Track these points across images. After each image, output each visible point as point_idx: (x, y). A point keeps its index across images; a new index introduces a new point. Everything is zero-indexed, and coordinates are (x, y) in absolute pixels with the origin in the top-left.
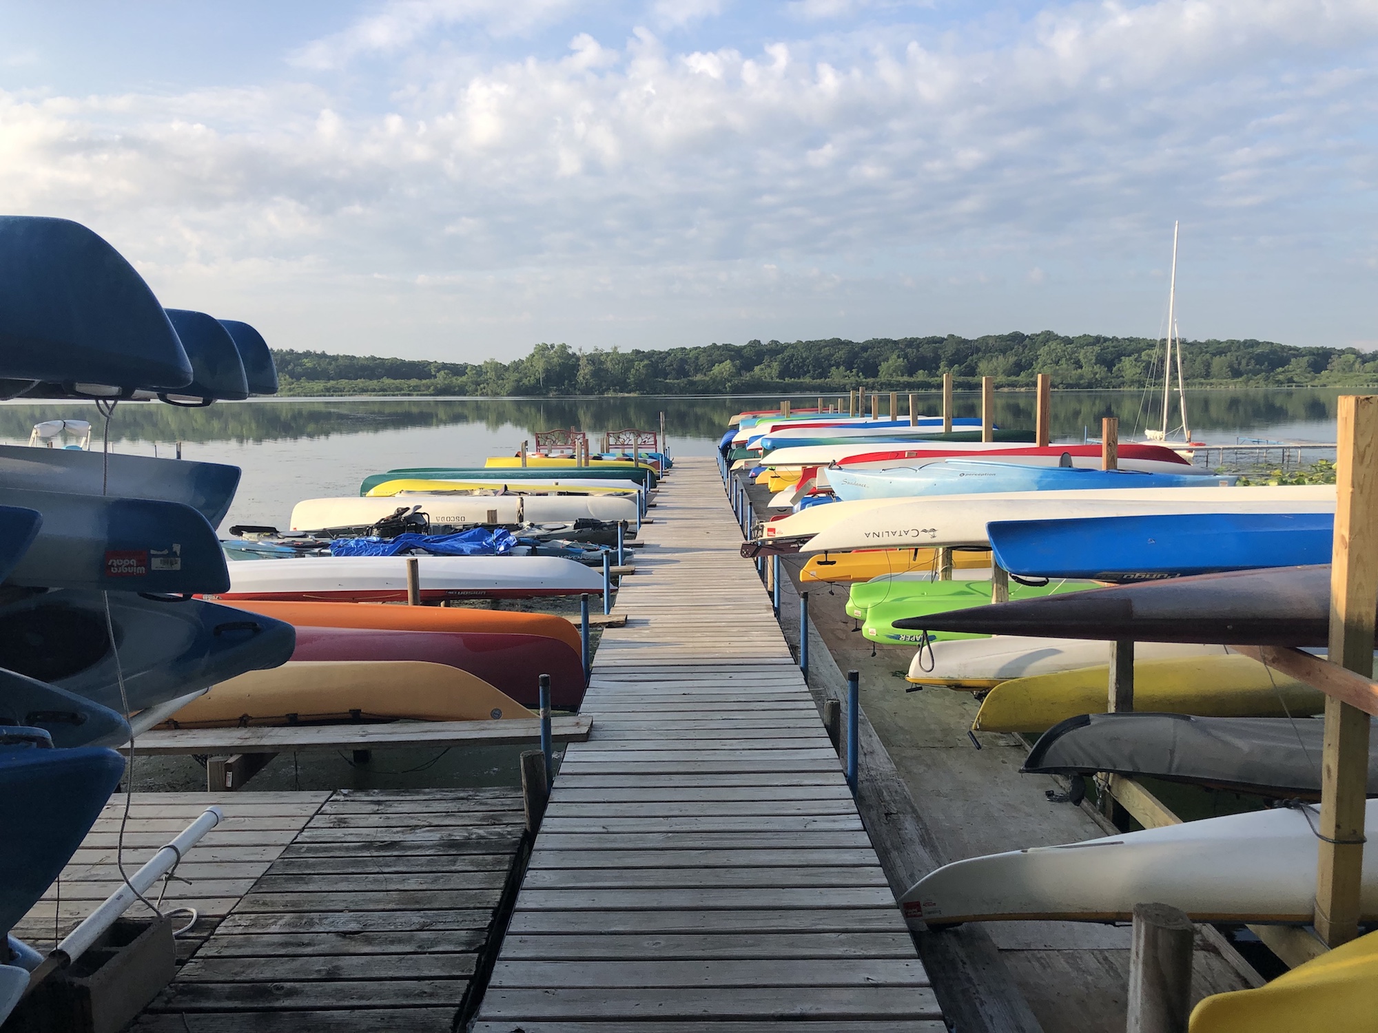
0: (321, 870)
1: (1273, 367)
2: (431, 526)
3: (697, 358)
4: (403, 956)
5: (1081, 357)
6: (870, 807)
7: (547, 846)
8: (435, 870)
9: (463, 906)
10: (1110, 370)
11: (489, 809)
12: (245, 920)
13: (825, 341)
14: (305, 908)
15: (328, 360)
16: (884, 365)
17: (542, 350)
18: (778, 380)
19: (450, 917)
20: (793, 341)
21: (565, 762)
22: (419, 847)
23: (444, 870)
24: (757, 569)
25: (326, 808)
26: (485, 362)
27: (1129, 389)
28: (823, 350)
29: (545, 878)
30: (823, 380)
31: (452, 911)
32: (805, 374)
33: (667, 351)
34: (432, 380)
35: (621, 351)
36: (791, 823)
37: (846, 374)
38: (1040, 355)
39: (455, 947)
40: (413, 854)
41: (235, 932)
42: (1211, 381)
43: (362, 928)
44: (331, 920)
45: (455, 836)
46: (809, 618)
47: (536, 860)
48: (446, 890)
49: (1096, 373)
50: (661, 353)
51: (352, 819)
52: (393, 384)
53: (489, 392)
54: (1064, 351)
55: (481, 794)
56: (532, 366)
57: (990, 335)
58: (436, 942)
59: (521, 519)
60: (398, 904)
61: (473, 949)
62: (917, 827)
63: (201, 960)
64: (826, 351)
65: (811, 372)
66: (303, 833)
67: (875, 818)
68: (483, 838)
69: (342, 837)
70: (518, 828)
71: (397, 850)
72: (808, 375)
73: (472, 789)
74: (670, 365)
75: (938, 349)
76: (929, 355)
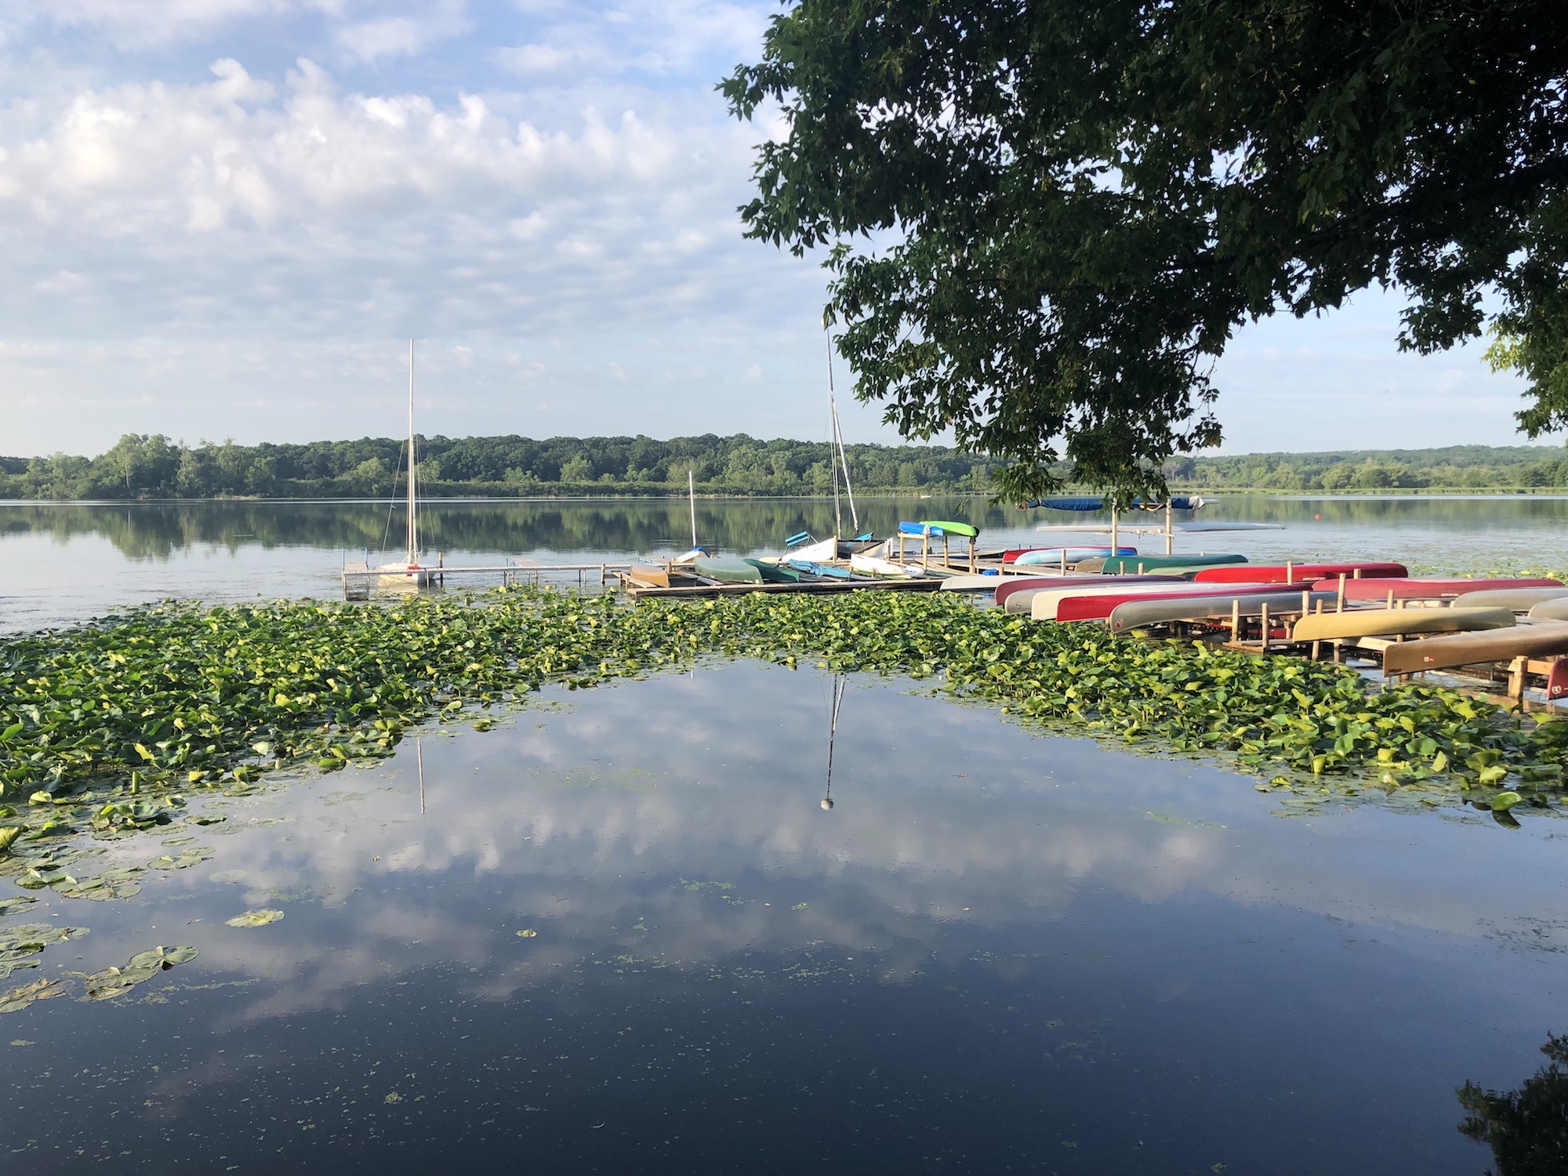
3: (343, 454)
5: (772, 463)
10: (800, 477)
13: (500, 438)
17: (132, 441)
18: (440, 483)
20: (463, 437)
27: (818, 496)
28: (496, 448)
30: (497, 482)
32: (476, 474)
35: (234, 443)
37: (521, 476)
38: (731, 459)
42: (898, 489)
49: (786, 479)
53: (54, 494)
54: (757, 455)
56: (116, 461)
57: (684, 436)
64: (501, 449)
65: (482, 473)
72: (479, 476)
74: (307, 463)
75: (626, 450)
76: (616, 456)
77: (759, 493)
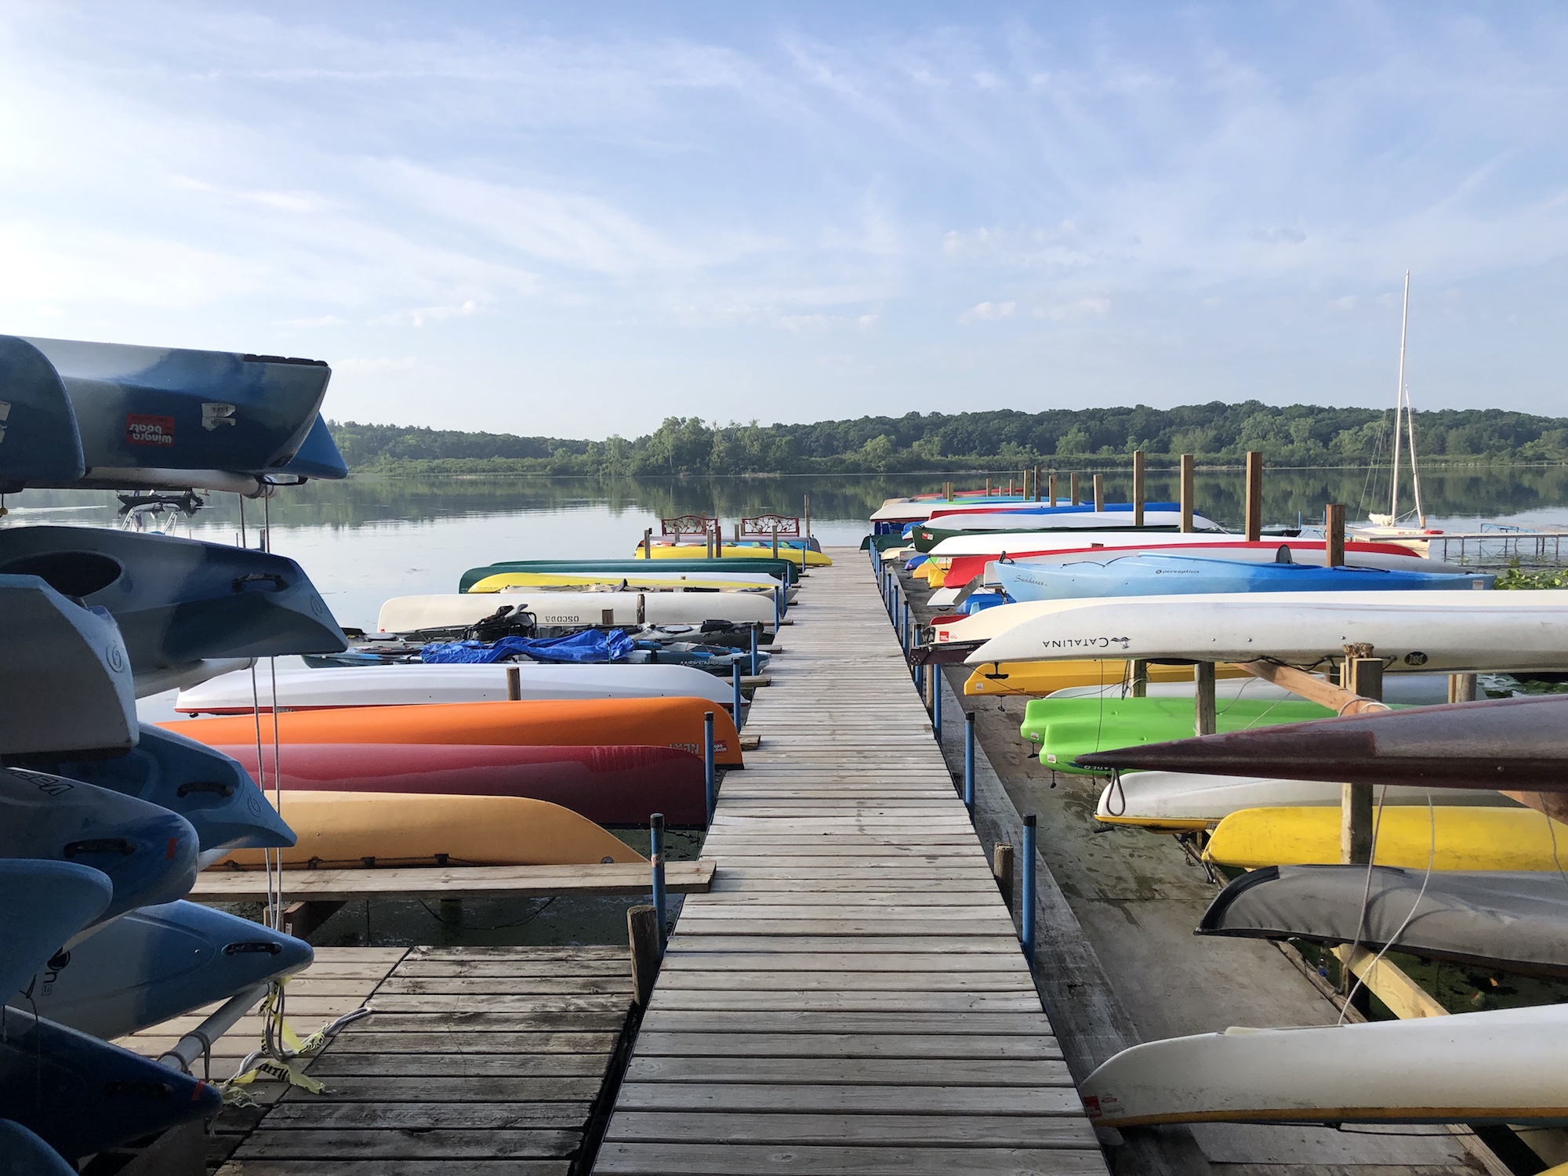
0: (388, 1048)
1: (1520, 441)
2: (538, 628)
3: (847, 433)
4: (480, 1162)
5: (1292, 431)
6: (1049, 977)
7: (657, 1026)
8: (523, 1051)
9: (556, 1098)
10: (1326, 445)
11: (592, 974)
12: (294, 1111)
13: (993, 412)
14: (367, 1097)
15: (433, 436)
16: (1062, 441)
17: (673, 424)
18: (939, 458)
19: (539, 1111)
20: (957, 413)
21: (682, 918)
22: (507, 1020)
23: (535, 1051)
24: (914, 679)
25: (401, 969)
26: (608, 438)
27: (1348, 467)
28: (991, 423)
29: (652, 1067)
30: (991, 457)
31: (541, 1104)
32: (971, 450)
33: (812, 424)
34: (549, 459)
35: (760, 425)
36: (953, 1001)
37: (1018, 450)
38: (1244, 428)
39: (544, 1152)
40: (501, 1030)
41: (283, 1125)
42: (1446, 457)
43: (433, 1124)
44: (396, 1112)
45: (551, 1007)
46: (976, 740)
47: (644, 1043)
48: (535, 1076)
49: (1308, 450)
50: (805, 427)
51: (430, 983)
52: (506, 462)
53: (612, 473)
54: (1272, 424)
55: (583, 955)
56: (660, 442)
57: (1186, 405)
58: (520, 1144)
59: (642, 619)
60: (477, 1094)
61: (565, 1154)
62: (1107, 1003)
63: (239, 1161)
64: (995, 424)
65: (978, 448)
66: (372, 1000)
67: (1055, 990)
68: (582, 1010)
69: (417, 1006)
70: (625, 999)
71: (481, 1024)
72: (975, 451)
73: (572, 948)
74: (816, 442)
75: (1123, 420)
76: (1115, 428)
77: (1277, 464)
